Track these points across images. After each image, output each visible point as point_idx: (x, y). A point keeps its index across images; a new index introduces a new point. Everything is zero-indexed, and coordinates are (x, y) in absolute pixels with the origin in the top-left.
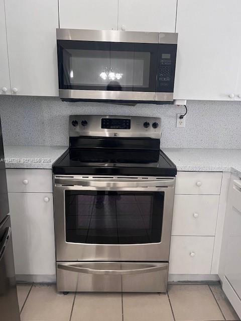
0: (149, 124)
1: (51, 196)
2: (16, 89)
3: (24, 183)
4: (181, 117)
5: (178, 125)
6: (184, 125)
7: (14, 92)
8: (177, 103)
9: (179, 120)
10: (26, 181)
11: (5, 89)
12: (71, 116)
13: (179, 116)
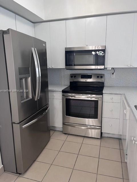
0: (99, 77)
1: (62, 100)
2: (53, 66)
3: (53, 96)
4: (113, 74)
5: (112, 77)
6: (114, 77)
7: (52, 67)
8: (108, 69)
9: (112, 75)
10: (54, 95)
11: (50, 66)
12: (71, 74)
13: (112, 73)
